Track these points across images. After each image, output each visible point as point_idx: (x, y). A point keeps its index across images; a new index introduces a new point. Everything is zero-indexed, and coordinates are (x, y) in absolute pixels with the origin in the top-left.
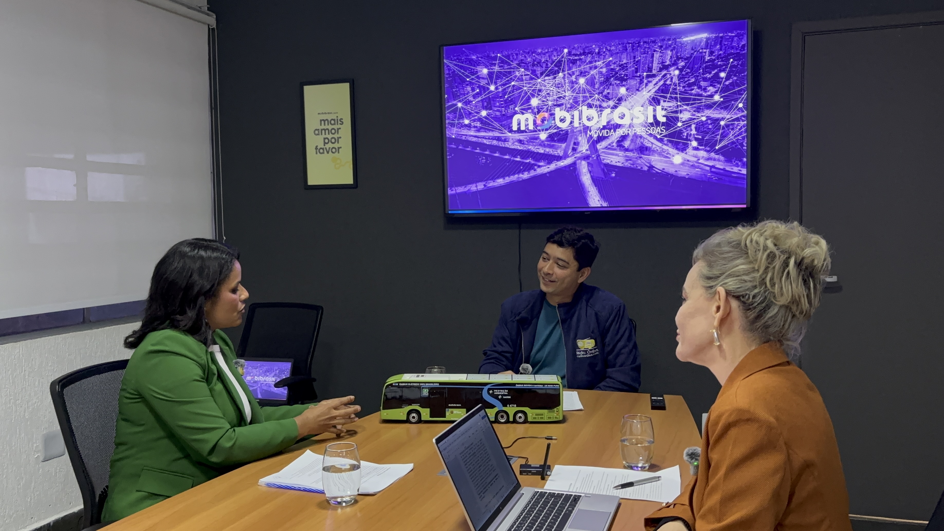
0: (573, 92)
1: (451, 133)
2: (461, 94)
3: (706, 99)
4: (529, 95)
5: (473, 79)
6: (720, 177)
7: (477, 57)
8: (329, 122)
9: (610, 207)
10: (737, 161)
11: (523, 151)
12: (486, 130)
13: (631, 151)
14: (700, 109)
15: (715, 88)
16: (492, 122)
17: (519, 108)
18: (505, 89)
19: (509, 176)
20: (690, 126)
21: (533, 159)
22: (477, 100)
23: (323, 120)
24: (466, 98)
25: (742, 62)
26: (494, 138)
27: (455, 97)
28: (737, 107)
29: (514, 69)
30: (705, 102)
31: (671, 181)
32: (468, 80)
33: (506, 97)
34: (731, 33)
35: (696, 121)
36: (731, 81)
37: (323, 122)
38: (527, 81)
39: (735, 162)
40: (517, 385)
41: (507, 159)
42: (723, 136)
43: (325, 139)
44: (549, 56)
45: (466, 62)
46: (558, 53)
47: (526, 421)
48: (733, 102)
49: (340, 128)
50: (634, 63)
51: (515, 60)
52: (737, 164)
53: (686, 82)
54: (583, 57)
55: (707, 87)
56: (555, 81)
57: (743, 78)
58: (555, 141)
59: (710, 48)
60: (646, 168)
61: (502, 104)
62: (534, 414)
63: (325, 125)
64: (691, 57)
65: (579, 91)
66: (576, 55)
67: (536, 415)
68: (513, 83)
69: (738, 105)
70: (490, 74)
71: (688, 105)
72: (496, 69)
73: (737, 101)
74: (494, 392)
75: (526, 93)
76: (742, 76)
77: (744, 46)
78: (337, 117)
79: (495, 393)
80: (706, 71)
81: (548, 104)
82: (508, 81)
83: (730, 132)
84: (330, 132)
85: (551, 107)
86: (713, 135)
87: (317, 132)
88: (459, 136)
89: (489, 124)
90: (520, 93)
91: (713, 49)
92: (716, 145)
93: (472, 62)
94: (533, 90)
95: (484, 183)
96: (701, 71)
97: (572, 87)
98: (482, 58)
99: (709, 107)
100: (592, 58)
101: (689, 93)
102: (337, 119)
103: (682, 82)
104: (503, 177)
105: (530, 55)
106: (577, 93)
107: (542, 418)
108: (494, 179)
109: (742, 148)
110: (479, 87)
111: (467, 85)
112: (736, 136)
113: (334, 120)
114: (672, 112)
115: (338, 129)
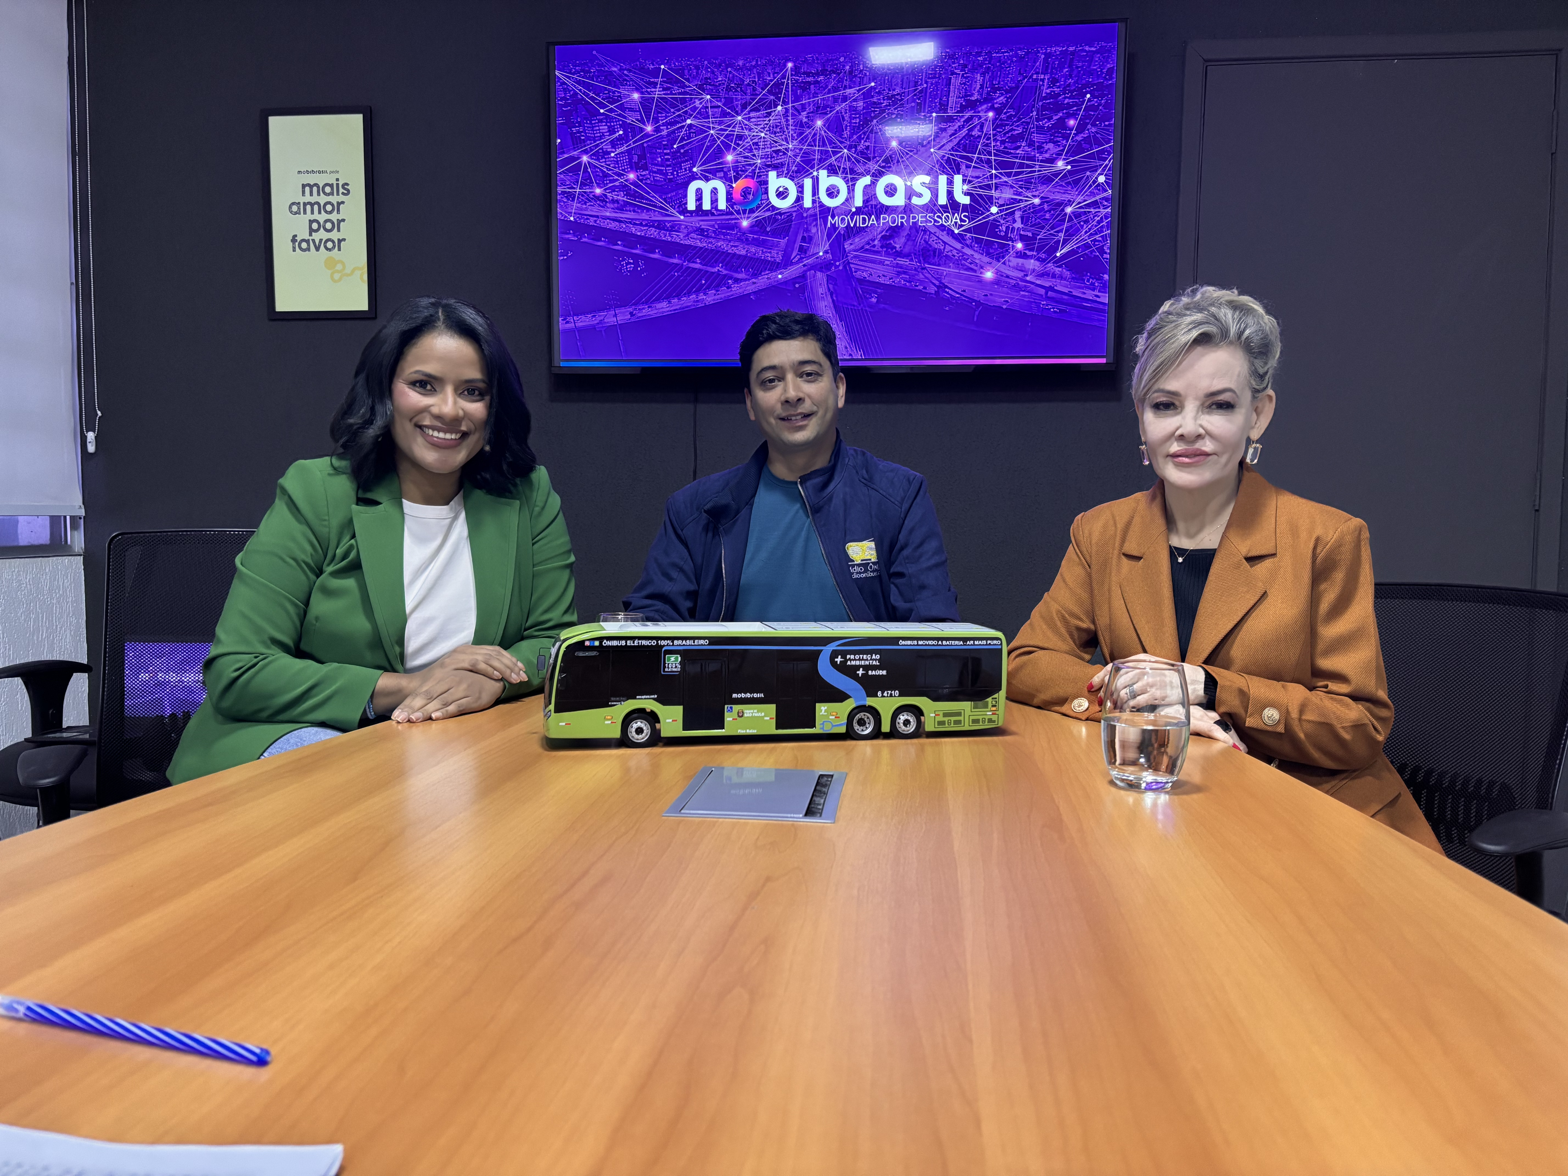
0: (802, 142)
1: (566, 212)
2: (588, 138)
3: (1041, 166)
4: (719, 144)
5: (611, 110)
6: (1063, 307)
7: (621, 70)
8: (321, 190)
9: (866, 359)
10: (1093, 279)
11: (707, 249)
12: (635, 208)
13: (907, 256)
14: (1031, 183)
15: (1059, 146)
16: (648, 193)
17: (700, 168)
18: (673, 132)
19: (679, 296)
20: (1013, 213)
21: (726, 266)
22: (618, 151)
23: (309, 185)
24: (597, 145)
25: (1107, 100)
26: (651, 224)
27: (576, 142)
28: (1094, 182)
29: (691, 94)
30: (1039, 171)
31: (977, 313)
32: (602, 111)
33: (675, 146)
34: (1089, 47)
35: (1022, 205)
36: (1085, 134)
37: (307, 189)
38: (717, 118)
39: (1088, 281)
40: (901, 642)
41: (677, 265)
42: (1071, 233)
43: (311, 222)
44: (759, 74)
45: (598, 77)
46: (774, 69)
47: (918, 733)
48: (1088, 173)
49: (343, 203)
50: (915, 95)
51: (694, 78)
52: (1092, 284)
53: (1007, 132)
54: (822, 78)
55: (1043, 143)
56: (770, 120)
57: (1108, 130)
58: (767, 234)
59: (1052, 73)
60: (932, 289)
61: (668, 160)
62: (941, 713)
63: (311, 194)
64: (1017, 87)
65: (814, 141)
66: (808, 74)
67: (945, 715)
68: (689, 122)
69: (1097, 178)
70: (646, 103)
71: (1009, 175)
72: (657, 93)
73: (1096, 171)
74: (846, 661)
75: (714, 141)
76: (1105, 126)
77: (1110, 71)
78: (337, 180)
79: (849, 663)
80: (1043, 115)
81: (754, 164)
82: (679, 116)
83: (1082, 226)
84: (322, 208)
85: (760, 169)
86: (1052, 232)
87: (296, 208)
88: (582, 218)
89: (643, 197)
90: (702, 139)
91: (1056, 74)
92: (1056, 250)
93: (610, 78)
94: (727, 136)
95: (631, 310)
96: (1035, 113)
97: (800, 134)
98: (630, 71)
99: (1047, 180)
100: (839, 82)
101: (1011, 153)
102: (338, 185)
103: (1000, 132)
104: (668, 298)
105: (722, 71)
106: (808, 145)
107: (959, 722)
108: (649, 302)
109: (1102, 256)
110: (624, 126)
111: (601, 121)
112: (1091, 235)
113: (331, 186)
114: (980, 187)
115: (339, 204)
